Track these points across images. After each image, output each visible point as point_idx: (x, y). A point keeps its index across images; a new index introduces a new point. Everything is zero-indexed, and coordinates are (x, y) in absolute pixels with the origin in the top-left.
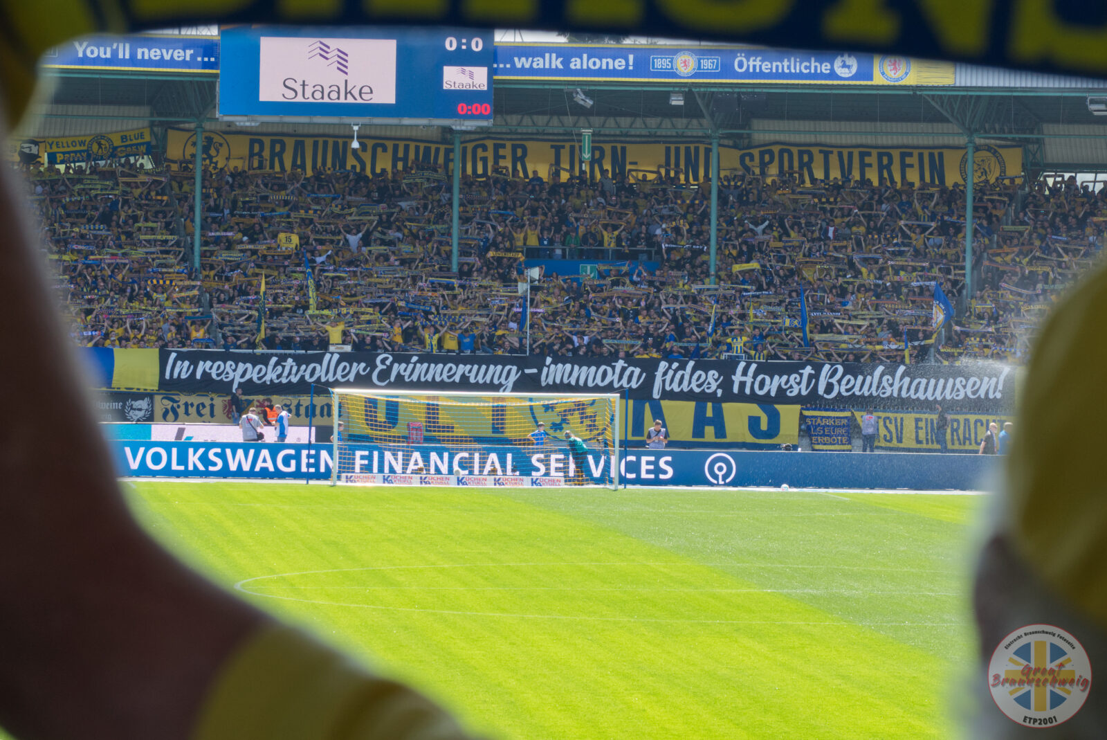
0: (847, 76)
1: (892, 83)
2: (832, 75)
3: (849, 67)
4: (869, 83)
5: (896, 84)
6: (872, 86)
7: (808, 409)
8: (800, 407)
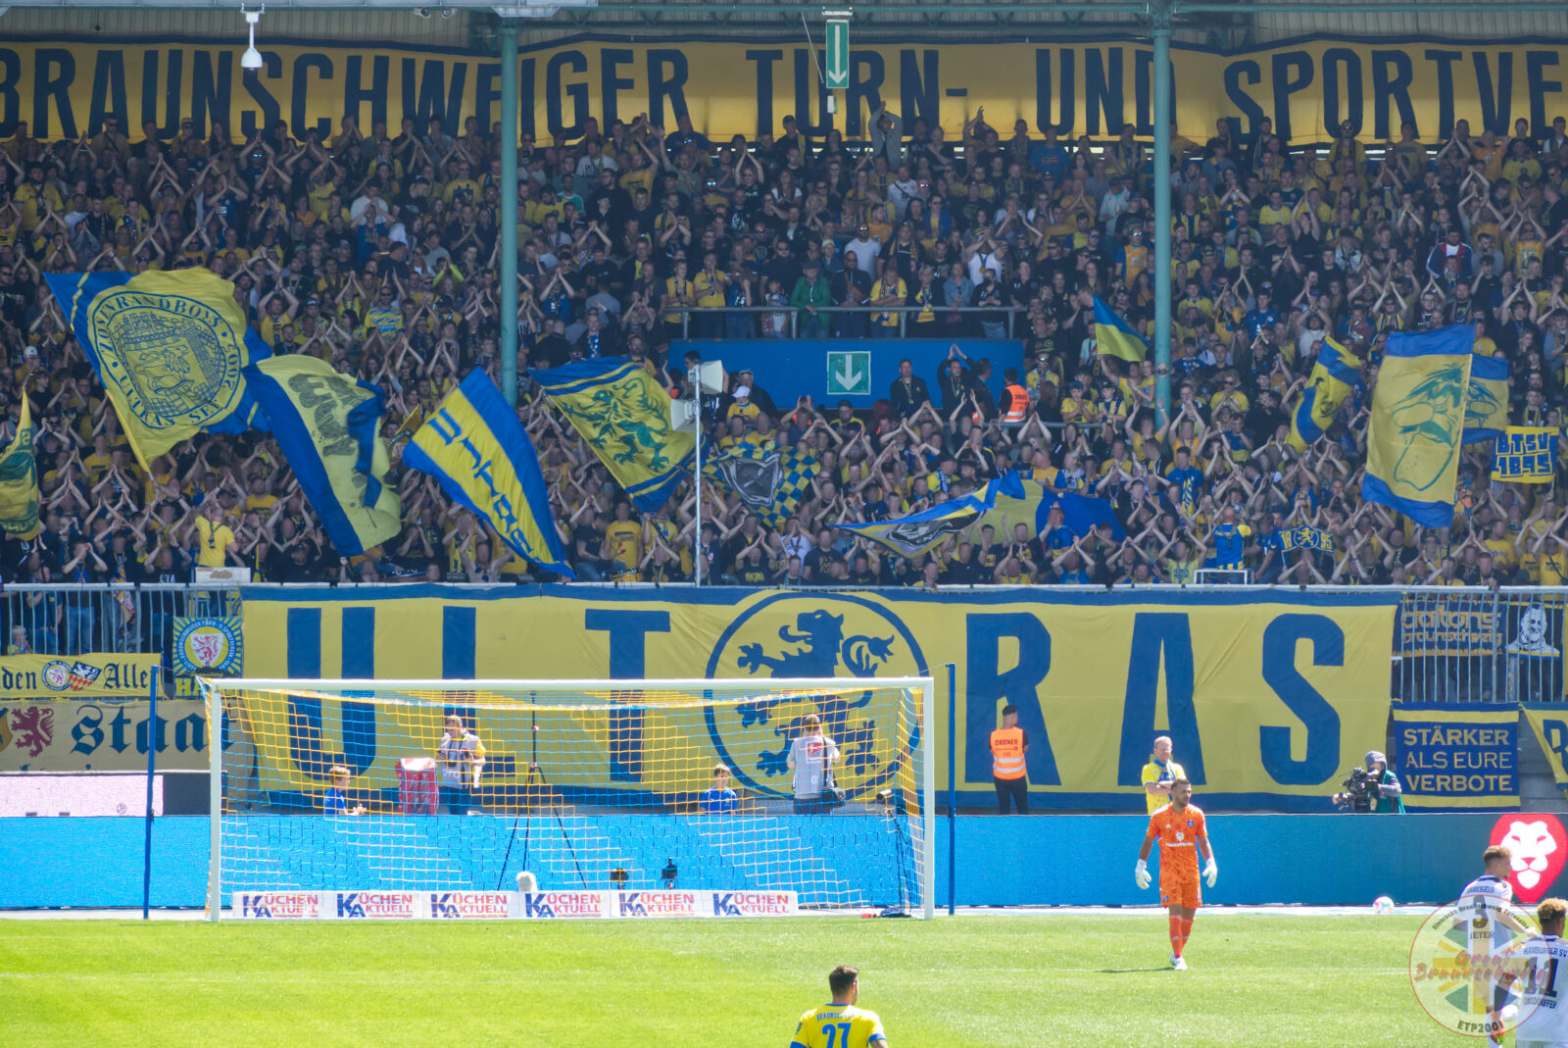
7: (1408, 706)
8: (1388, 701)
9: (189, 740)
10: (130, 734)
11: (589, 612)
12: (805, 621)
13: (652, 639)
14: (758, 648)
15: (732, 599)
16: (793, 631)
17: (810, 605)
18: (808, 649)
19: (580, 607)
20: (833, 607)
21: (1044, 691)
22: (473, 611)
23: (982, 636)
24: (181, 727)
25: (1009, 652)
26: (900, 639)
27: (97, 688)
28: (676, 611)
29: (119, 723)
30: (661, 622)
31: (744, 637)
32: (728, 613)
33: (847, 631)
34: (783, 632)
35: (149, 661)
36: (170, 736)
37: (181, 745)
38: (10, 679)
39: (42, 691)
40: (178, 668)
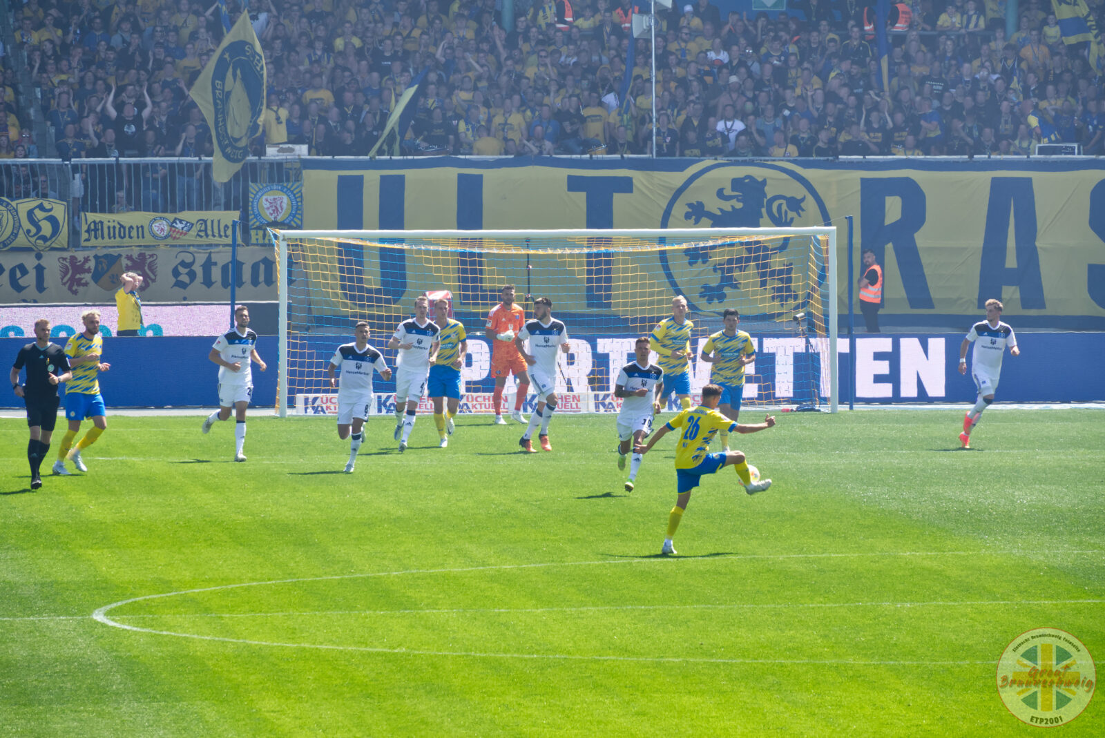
9: (262, 278)
10: (216, 274)
11: (571, 179)
12: (737, 183)
13: (619, 199)
14: (700, 205)
15: (681, 167)
16: (728, 192)
17: (740, 172)
18: (739, 205)
19: (562, 174)
20: (758, 173)
21: (921, 238)
22: (481, 176)
23: (873, 194)
24: (255, 267)
25: (893, 209)
26: (810, 199)
27: (190, 238)
28: (638, 176)
29: (208, 264)
30: (626, 185)
31: (690, 196)
32: (677, 178)
33: (770, 192)
34: (720, 194)
35: (235, 215)
36: (247, 275)
37: (255, 282)
38: (123, 231)
39: (149, 240)
40: (253, 222)
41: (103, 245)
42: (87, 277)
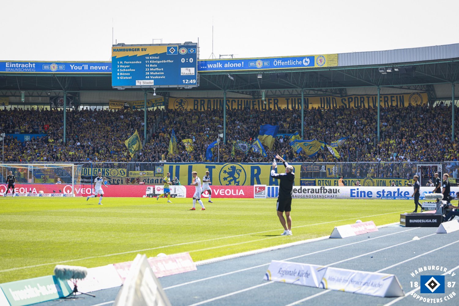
0: (307, 65)
1: (320, 67)
2: (303, 65)
3: (307, 62)
4: (313, 67)
5: (321, 67)
6: (314, 68)
7: (302, 178)
8: (300, 177)
9: (152, 182)
10: (149, 181)
11: (206, 166)
12: (231, 167)
13: (213, 169)
14: (226, 171)
15: (223, 164)
16: (230, 168)
17: (232, 165)
18: (232, 171)
19: (205, 165)
20: (235, 165)
21: (260, 176)
22: (192, 166)
23: (253, 169)
24: (156, 180)
25: (256, 171)
26: (243, 169)
27: (146, 175)
28: (216, 166)
29: (148, 180)
30: (214, 167)
31: (224, 169)
32: (222, 166)
33: (237, 168)
34: (229, 169)
35: (152, 172)
36: (154, 182)
37: (155, 183)
38: (135, 174)
39: (139, 176)
40: (156, 173)
41: (132, 176)
42: (129, 181)
